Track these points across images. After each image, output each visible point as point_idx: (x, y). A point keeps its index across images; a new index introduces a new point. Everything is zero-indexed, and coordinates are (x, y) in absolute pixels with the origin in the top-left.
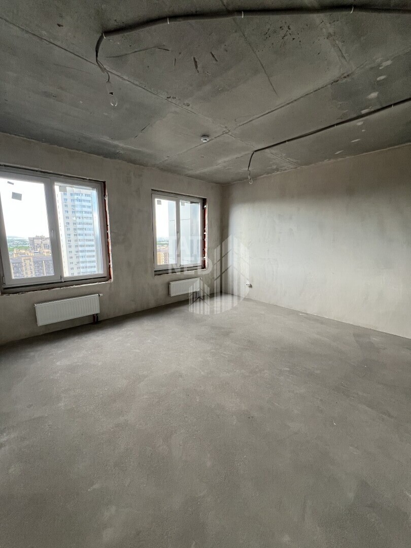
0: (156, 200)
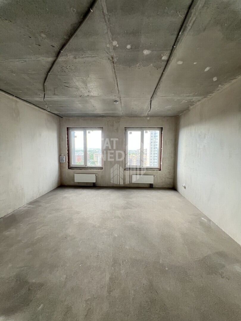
0: (129, 132)
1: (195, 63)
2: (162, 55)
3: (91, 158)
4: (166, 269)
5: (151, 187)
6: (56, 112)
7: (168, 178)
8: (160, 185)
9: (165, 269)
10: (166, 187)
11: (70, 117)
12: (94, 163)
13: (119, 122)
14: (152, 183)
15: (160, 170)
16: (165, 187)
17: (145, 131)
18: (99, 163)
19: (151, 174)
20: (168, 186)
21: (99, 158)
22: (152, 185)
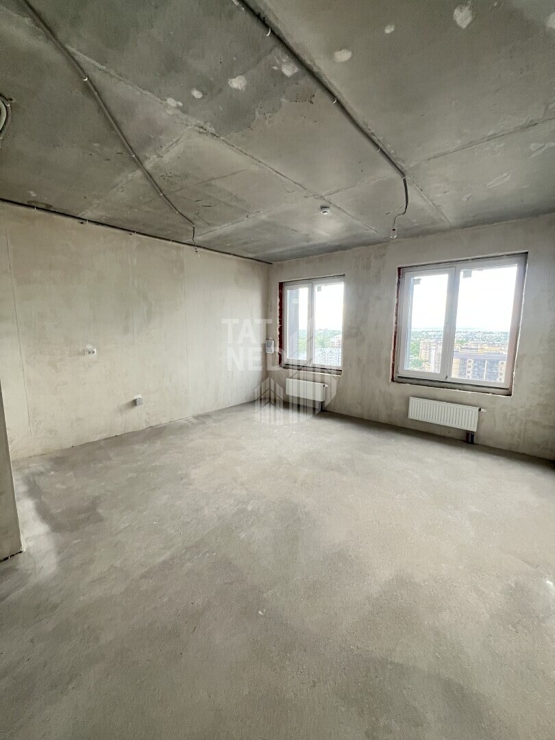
1: (388, 30)
2: (275, 68)
3: (414, 350)
4: (260, 613)
5: (467, 440)
6: (250, 255)
7: (535, 423)
8: (505, 442)
9: (258, 610)
10: (527, 452)
11: (281, 260)
12: (419, 363)
13: (384, 255)
14: (473, 428)
15: (510, 395)
16: (520, 450)
17: (462, 273)
18: (432, 365)
19: (472, 402)
20: (536, 452)
21: (433, 352)
22: (473, 436)
